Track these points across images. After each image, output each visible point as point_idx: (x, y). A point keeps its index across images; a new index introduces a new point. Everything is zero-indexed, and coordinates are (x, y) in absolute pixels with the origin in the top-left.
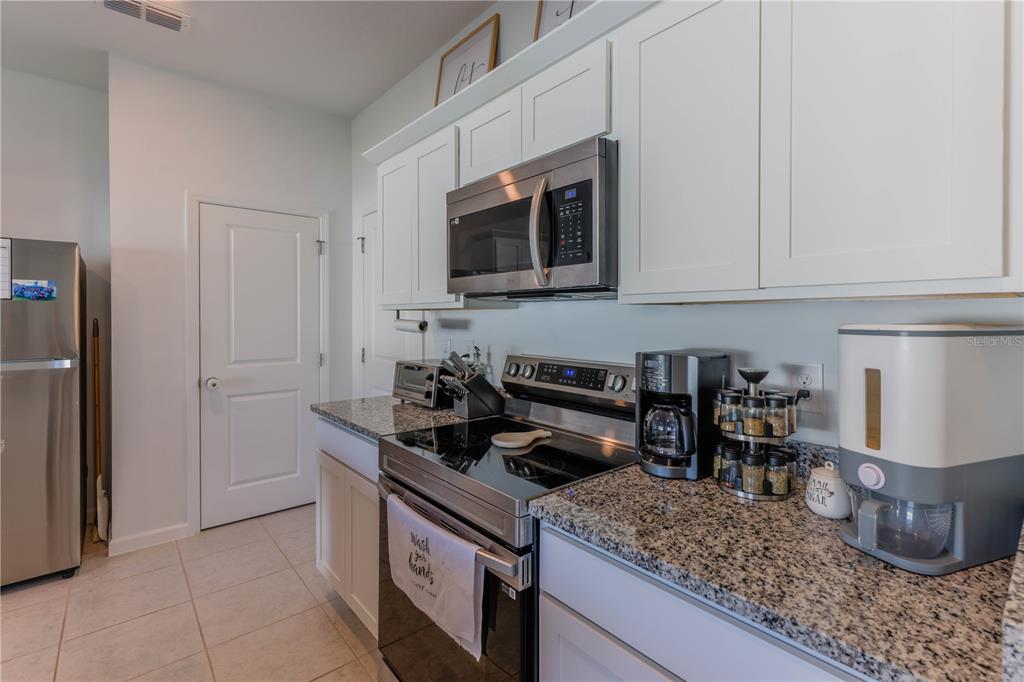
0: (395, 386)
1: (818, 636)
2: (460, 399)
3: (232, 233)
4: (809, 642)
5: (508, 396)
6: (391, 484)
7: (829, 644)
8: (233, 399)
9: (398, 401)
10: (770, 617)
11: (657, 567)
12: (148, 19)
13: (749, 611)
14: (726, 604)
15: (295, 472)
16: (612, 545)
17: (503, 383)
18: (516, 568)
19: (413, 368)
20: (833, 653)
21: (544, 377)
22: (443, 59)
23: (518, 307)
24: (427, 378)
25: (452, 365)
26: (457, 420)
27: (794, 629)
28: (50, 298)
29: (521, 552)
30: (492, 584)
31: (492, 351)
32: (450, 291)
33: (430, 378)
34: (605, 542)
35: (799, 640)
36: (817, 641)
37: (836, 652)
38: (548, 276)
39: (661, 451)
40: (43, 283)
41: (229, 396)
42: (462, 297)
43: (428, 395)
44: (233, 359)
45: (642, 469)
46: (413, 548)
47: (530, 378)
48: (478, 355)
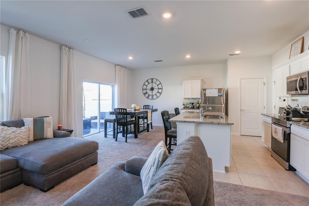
0: (279, 112)
2: (291, 113)
3: (246, 83)
5: (304, 114)
8: (247, 114)
9: (280, 115)
12: (235, 55)
15: (258, 129)
17: (302, 111)
18: (287, 130)
19: (282, 108)
22: (292, 45)
24: (285, 110)
25: (289, 107)
29: (288, 128)
32: (287, 94)
38: (301, 92)
40: (221, 94)
41: (246, 113)
43: (285, 113)
44: (246, 106)
46: (275, 130)
47: (307, 110)
48: (298, 106)
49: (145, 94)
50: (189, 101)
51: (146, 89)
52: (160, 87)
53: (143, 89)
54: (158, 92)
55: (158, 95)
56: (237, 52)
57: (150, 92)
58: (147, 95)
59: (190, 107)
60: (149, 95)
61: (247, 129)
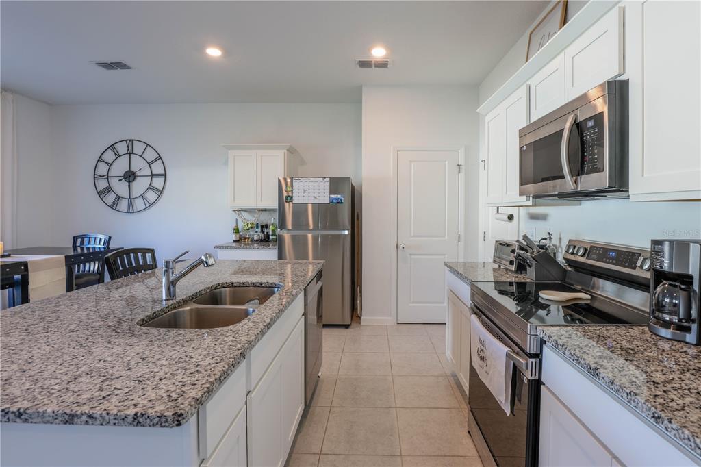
0: (494, 256)
1: (683, 433)
2: (530, 267)
3: (413, 165)
4: (677, 436)
5: (570, 269)
6: (475, 309)
7: (689, 439)
8: (413, 257)
9: (496, 266)
10: (656, 415)
11: (597, 374)
12: (375, 67)
13: (644, 410)
14: (633, 403)
15: (443, 303)
16: (576, 358)
17: (565, 259)
18: (527, 364)
19: (504, 245)
20: (691, 446)
21: (593, 256)
22: (531, 35)
23: (580, 204)
24: (511, 252)
25: (525, 244)
26: (528, 280)
27: (669, 425)
28: (341, 203)
29: (531, 356)
30: (516, 373)
31: (562, 237)
32: (521, 194)
33: (513, 251)
34: (572, 356)
35: (672, 433)
36: (682, 435)
37: (693, 445)
38: (576, 182)
39: (667, 318)
40: (339, 196)
41: (411, 255)
42: (531, 198)
43: (511, 263)
44: (412, 234)
45: (649, 330)
46: (479, 345)
47: (583, 256)
48: (551, 238)
49: (102, 194)
50: (252, 219)
51: (107, 177)
52: (157, 168)
53: (96, 177)
54: (150, 187)
55: (151, 196)
56: (379, 53)
57: (121, 188)
58: (110, 198)
59: (256, 237)
60: (118, 198)
61: (413, 303)
